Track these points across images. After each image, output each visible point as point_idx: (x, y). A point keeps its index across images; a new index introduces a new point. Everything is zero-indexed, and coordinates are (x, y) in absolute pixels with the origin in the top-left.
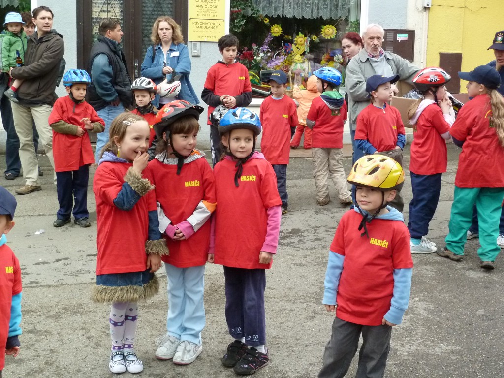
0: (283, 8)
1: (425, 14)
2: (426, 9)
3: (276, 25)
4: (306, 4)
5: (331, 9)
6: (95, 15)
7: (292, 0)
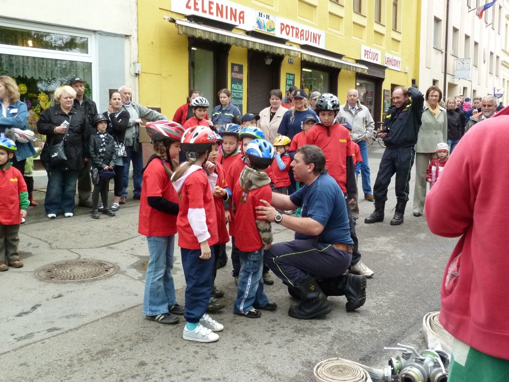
1: (137, 78)
2: (137, 75)
3: (22, 84)
4: (42, 67)
7: (30, 64)
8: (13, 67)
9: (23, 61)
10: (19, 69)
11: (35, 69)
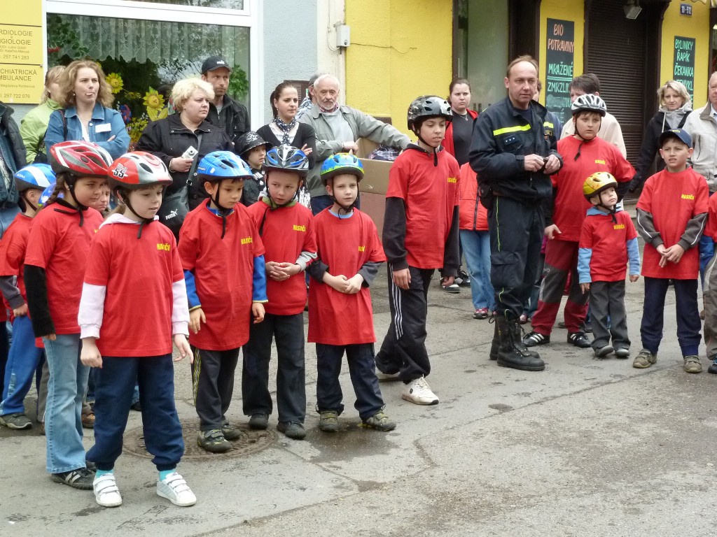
0: (117, 45)
1: (341, 57)
2: (342, 49)
7: (129, 32)
8: (97, 40)
9: (117, 27)
10: (108, 43)
11: (138, 43)
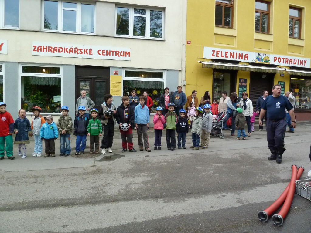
0: (141, 85)
1: (185, 87)
3: (138, 91)
5: (156, 86)
6: (81, 88)
9: (141, 82)
